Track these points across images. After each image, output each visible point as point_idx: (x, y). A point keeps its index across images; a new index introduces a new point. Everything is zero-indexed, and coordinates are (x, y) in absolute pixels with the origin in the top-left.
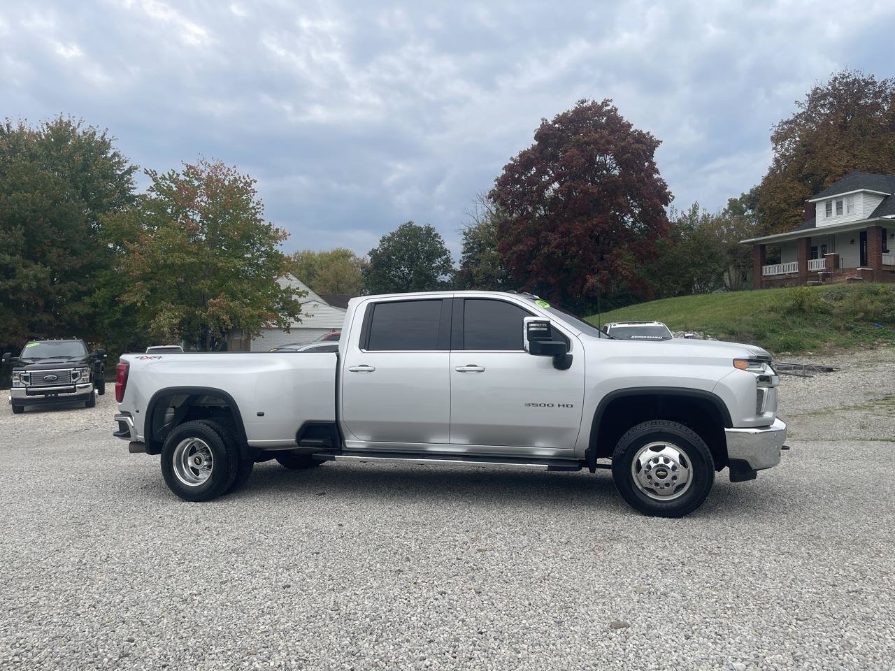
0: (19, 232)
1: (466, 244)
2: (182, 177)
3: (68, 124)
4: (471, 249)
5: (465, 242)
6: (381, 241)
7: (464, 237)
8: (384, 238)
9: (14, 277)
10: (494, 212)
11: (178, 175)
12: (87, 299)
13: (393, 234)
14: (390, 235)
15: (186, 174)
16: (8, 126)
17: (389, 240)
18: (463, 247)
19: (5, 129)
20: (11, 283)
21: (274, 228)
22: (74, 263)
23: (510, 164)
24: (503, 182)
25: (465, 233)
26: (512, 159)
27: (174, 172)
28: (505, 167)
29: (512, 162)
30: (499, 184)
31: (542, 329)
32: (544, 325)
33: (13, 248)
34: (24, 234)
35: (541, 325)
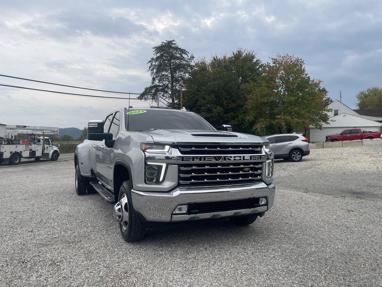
0: (213, 96)
2: (272, 65)
3: (241, 52)
9: (212, 113)
11: (269, 64)
12: (236, 119)
15: (274, 63)
20: (210, 115)
22: (233, 105)
27: (268, 63)
31: (94, 126)
32: (96, 124)
33: (212, 102)
34: (215, 97)
35: (94, 124)
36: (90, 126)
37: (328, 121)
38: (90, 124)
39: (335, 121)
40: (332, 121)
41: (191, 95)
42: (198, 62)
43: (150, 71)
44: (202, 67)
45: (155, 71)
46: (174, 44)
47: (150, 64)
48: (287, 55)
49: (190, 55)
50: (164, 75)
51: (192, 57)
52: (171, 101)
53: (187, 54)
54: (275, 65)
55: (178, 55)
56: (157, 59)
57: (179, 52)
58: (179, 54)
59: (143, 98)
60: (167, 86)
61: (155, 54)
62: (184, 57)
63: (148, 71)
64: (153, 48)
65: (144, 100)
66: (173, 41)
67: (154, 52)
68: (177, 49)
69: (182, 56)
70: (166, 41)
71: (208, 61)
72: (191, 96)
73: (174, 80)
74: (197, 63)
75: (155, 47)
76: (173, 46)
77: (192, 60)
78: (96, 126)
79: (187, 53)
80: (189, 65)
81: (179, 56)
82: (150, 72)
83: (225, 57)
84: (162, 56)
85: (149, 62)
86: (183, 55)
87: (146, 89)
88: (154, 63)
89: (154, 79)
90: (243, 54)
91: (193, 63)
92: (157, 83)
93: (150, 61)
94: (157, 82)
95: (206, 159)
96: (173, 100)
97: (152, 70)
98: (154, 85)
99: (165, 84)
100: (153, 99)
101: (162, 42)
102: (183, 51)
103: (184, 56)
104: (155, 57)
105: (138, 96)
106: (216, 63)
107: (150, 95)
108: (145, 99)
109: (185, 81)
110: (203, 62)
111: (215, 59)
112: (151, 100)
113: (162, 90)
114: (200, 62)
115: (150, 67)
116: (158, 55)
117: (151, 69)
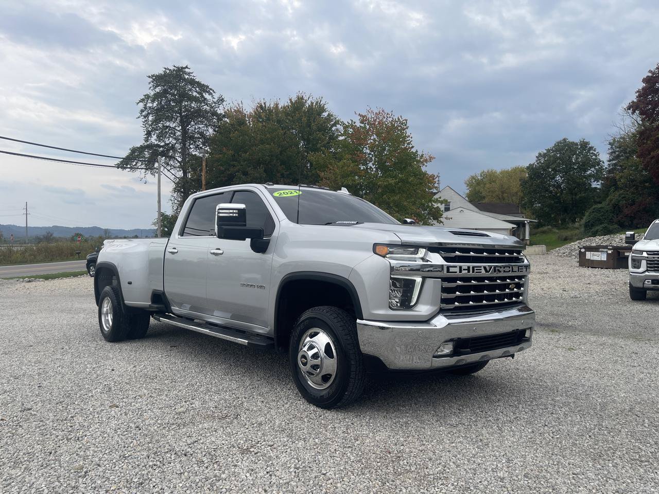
1: (612, 153)
2: (358, 124)
3: (302, 98)
4: (617, 157)
5: (610, 151)
6: (537, 157)
7: (609, 146)
8: (540, 154)
10: (641, 122)
11: (355, 123)
13: (548, 151)
14: (545, 152)
15: (362, 122)
16: (265, 103)
17: (545, 155)
18: (608, 156)
19: (264, 105)
21: (420, 153)
23: (648, 76)
24: (643, 94)
25: (610, 144)
26: (650, 71)
27: (352, 121)
28: (644, 81)
29: (650, 75)
30: (639, 96)
31: (231, 215)
32: (235, 211)
33: (259, 180)
34: (265, 171)
35: (231, 211)
36: (221, 215)
37: (441, 219)
38: (221, 211)
39: (451, 218)
40: (446, 218)
41: (221, 165)
42: (231, 109)
43: (142, 117)
44: (238, 119)
45: (151, 118)
46: (189, 74)
47: (141, 105)
48: (383, 111)
49: (216, 96)
50: (167, 127)
51: (221, 100)
52: (180, 174)
53: (210, 94)
54: (363, 125)
55: (195, 94)
56: (157, 96)
57: (197, 89)
58: (196, 92)
59: (129, 166)
60: (173, 148)
61: (152, 88)
62: (206, 99)
63: (139, 118)
64: (149, 77)
65: (129, 170)
66: (187, 67)
67: (151, 85)
68: (193, 82)
69: (202, 96)
70: (174, 66)
71: (249, 108)
72: (222, 168)
73: (186, 137)
74: (228, 110)
75: (153, 76)
76: (187, 77)
77: (219, 105)
78: (235, 215)
79: (211, 91)
80: (214, 114)
81: (198, 95)
82: (142, 119)
83: (277, 105)
84: (165, 92)
85: (140, 102)
86: (204, 94)
87: (134, 150)
88: (149, 105)
89: (149, 134)
90: (306, 102)
91: (220, 110)
92: (154, 141)
93: (142, 101)
94: (153, 139)
95: (475, 271)
96: (185, 173)
97: (145, 117)
98: (148, 143)
99: (168, 144)
100: (147, 169)
101: (165, 69)
102: (204, 88)
103: (207, 96)
104: (152, 93)
105: (118, 161)
106: (264, 114)
107: (141, 161)
108: (131, 168)
109: (207, 141)
110: (238, 111)
111: (261, 107)
112: (144, 170)
113: (163, 154)
114: (233, 110)
115: (142, 111)
116: (158, 90)
117: (144, 114)
